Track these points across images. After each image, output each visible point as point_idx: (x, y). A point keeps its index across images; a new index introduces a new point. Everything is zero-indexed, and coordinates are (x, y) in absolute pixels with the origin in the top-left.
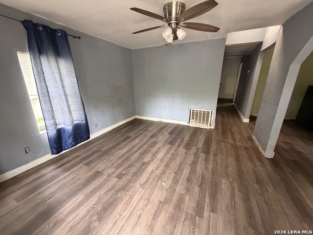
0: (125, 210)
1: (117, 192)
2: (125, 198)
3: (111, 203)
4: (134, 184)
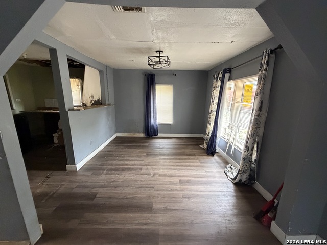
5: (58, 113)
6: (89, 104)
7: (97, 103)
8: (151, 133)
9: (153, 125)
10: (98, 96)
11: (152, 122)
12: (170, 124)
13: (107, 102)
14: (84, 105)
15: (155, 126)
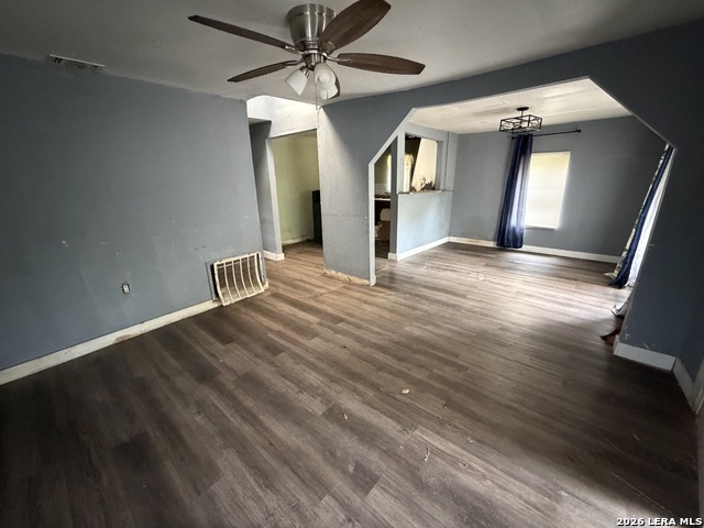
0: (470, 467)
1: (421, 485)
2: (440, 466)
3: (455, 500)
4: (399, 445)
5: (389, 202)
6: (418, 188)
7: (429, 187)
8: (508, 240)
9: (514, 229)
10: (431, 179)
11: (513, 222)
12: (553, 230)
13: (442, 187)
14: (412, 189)
15: (518, 231)
